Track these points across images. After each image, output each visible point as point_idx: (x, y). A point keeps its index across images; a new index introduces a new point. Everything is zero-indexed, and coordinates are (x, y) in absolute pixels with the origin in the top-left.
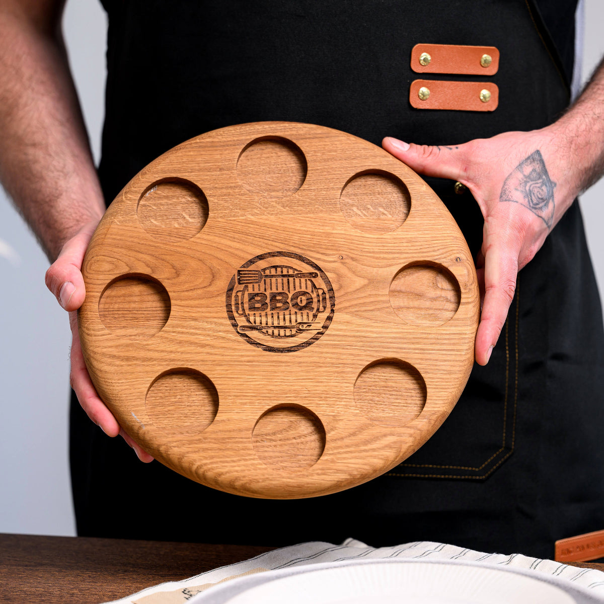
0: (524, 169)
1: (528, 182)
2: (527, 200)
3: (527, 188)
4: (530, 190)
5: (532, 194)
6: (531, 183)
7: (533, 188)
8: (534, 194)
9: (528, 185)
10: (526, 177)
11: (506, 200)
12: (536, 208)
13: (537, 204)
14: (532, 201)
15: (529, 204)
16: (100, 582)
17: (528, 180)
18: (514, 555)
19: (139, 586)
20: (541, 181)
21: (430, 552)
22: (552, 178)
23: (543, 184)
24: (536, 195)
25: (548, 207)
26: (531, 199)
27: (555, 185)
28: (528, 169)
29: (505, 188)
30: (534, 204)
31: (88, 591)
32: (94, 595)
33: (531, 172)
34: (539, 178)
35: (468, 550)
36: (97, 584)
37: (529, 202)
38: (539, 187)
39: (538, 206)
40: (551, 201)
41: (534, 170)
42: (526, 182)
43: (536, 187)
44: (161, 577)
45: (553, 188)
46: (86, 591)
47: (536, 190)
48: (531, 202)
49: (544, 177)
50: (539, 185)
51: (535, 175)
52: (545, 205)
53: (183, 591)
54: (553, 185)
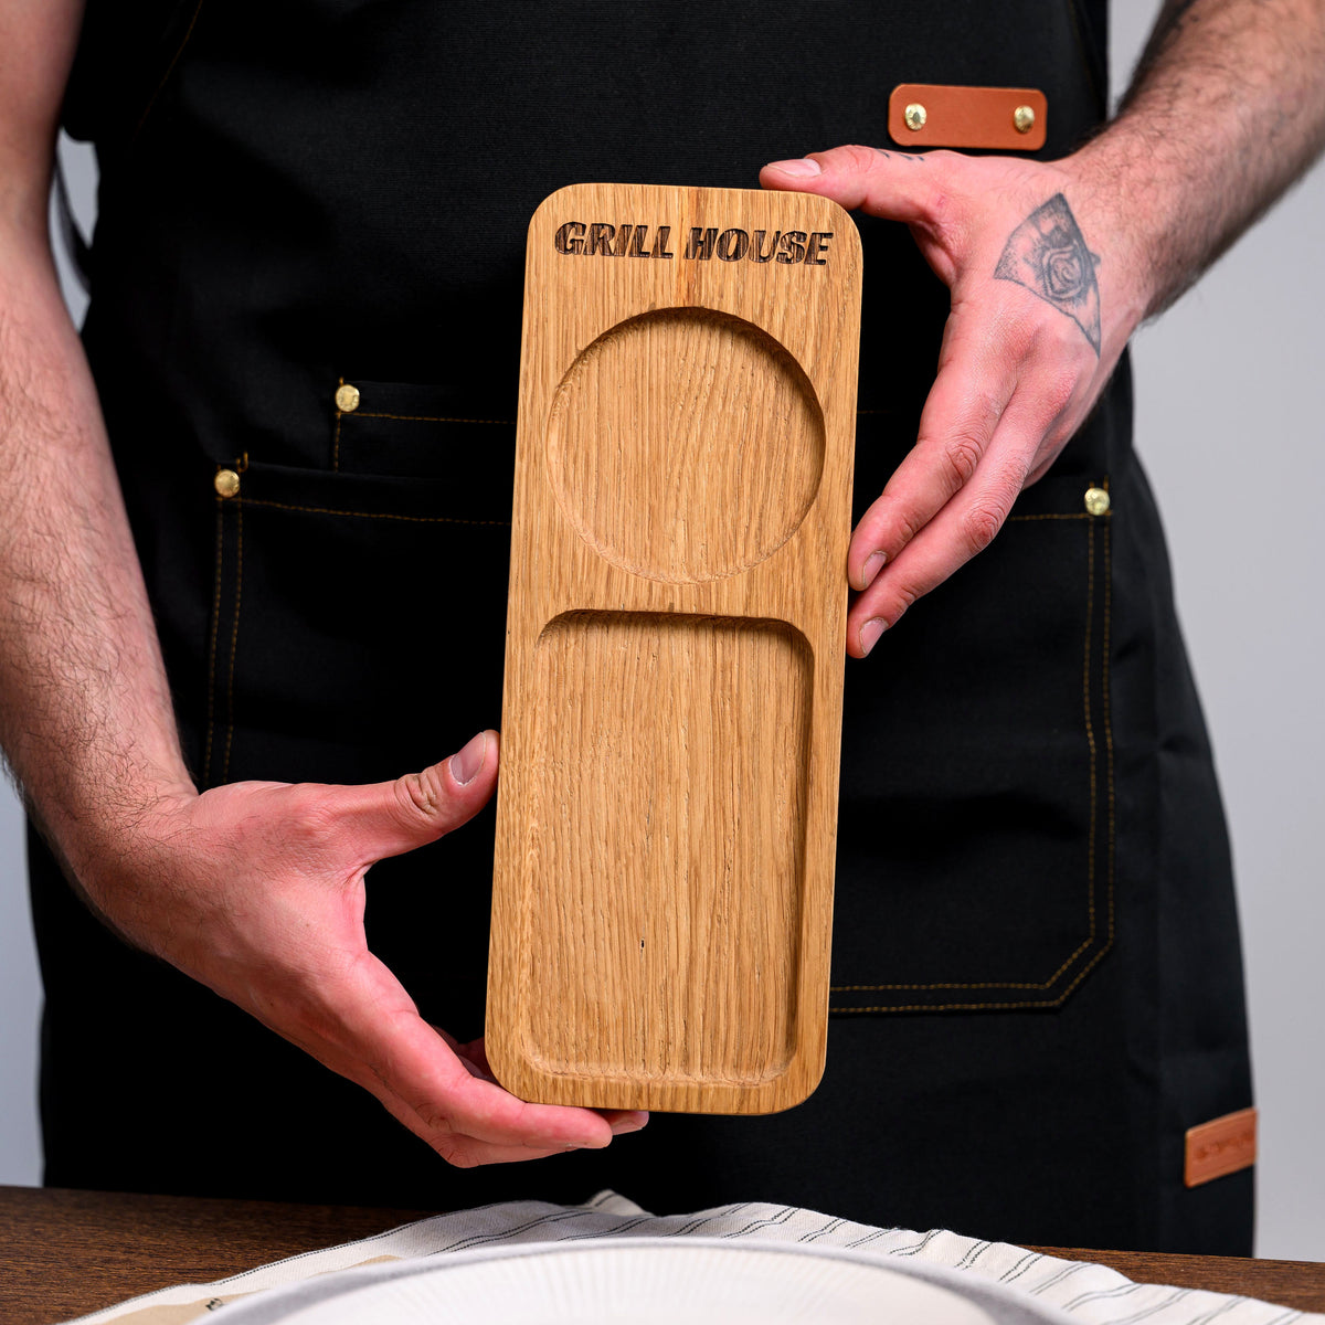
0: (1042, 224)
1: (1048, 249)
2: (1041, 283)
3: (1045, 261)
4: (1049, 264)
5: (1052, 272)
6: (1052, 251)
7: (1056, 261)
8: (1055, 272)
9: (1048, 254)
10: (1045, 237)
11: (1006, 278)
12: (1060, 300)
13: (1062, 292)
14: (1052, 286)
15: (1046, 290)
16: (46, 1284)
17: (1048, 245)
18: (935, 1231)
19: (126, 1292)
20: (1070, 248)
21: (761, 1224)
22: (1090, 247)
23: (1074, 254)
24: (1059, 274)
25: (1085, 299)
26: (1051, 283)
27: (1098, 260)
28: (1048, 225)
29: (1007, 253)
30: (1056, 292)
31: (17, 1303)
32: (25, 1311)
33: (1053, 231)
34: (1066, 245)
35: (841, 1220)
36: (39, 1289)
37: (1045, 287)
38: (1066, 260)
39: (1063, 296)
40: (1091, 290)
41: (1058, 228)
42: (1045, 249)
43: (1061, 259)
44: (180, 1273)
45: (1092, 266)
46: (12, 1303)
47: (1060, 266)
48: (1049, 288)
49: (1075, 242)
50: (1067, 256)
51: (1059, 236)
52: (1079, 295)
53: (209, 1303)
54: (1093, 260)
